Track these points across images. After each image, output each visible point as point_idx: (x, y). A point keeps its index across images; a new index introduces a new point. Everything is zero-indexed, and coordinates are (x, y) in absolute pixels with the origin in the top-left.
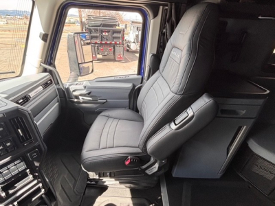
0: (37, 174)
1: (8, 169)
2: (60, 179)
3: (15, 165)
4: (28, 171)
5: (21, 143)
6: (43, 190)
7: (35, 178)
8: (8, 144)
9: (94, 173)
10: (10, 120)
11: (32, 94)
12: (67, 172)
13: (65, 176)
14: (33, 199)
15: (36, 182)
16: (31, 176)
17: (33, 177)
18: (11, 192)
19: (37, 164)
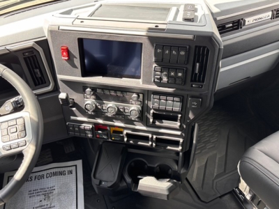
0: (185, 126)
1: (166, 100)
2: (211, 154)
3: (173, 101)
4: (180, 116)
5: (192, 81)
6: (180, 148)
7: (181, 128)
8: (180, 74)
9: (248, 188)
10: (196, 47)
11: (249, 21)
12: (224, 153)
13: (218, 156)
14: (169, 148)
15: (179, 133)
16: (179, 124)
17: (180, 126)
18: (157, 123)
19: (191, 116)
